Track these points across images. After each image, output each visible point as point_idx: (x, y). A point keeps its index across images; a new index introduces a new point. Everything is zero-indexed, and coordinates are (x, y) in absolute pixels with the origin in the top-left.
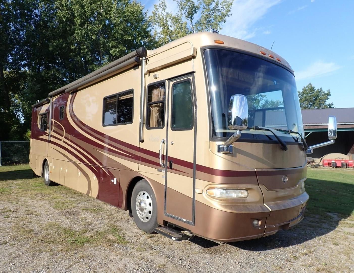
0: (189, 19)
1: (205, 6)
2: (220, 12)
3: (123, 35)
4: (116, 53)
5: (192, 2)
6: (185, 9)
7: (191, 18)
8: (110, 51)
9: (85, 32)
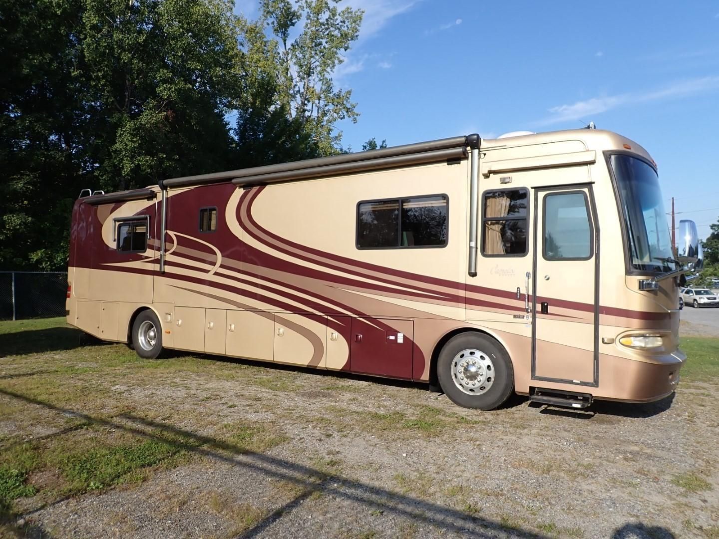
0: (280, 34)
1: (311, 15)
2: (339, 29)
3: (184, 61)
4: (170, 94)
5: (288, 3)
6: (274, 14)
7: (284, 34)
8: (157, 89)
9: (106, 44)
